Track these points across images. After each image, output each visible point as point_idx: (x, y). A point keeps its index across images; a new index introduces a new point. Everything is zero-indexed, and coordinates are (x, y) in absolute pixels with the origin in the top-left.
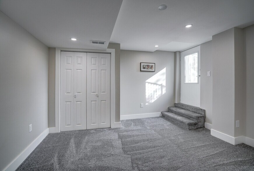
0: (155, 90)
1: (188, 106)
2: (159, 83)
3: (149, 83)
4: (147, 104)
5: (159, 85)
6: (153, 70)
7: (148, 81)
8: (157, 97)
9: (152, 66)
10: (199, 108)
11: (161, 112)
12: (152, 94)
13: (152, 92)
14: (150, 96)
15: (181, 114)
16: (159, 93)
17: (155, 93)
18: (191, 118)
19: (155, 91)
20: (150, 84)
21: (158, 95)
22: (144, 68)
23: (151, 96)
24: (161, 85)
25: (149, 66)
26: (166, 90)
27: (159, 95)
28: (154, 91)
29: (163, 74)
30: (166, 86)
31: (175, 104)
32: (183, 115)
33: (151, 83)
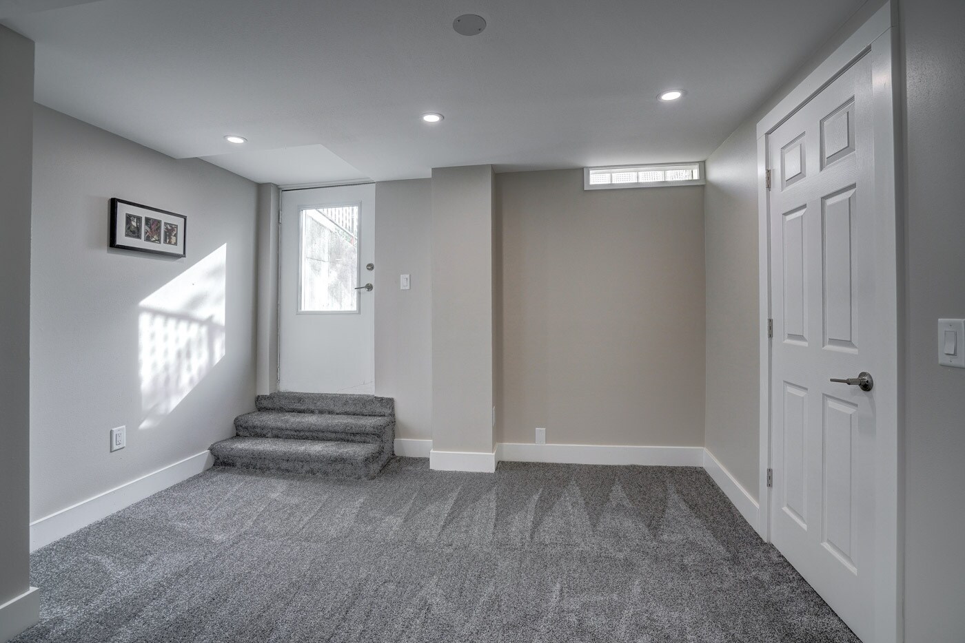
0: (182, 345)
1: (322, 397)
2: (202, 313)
3: (155, 313)
4: (145, 425)
5: (201, 323)
6: (178, 250)
7: (149, 301)
8: (191, 381)
9: (172, 230)
10: (368, 396)
11: (211, 449)
12: (172, 370)
13: (172, 358)
14: (162, 379)
15: (309, 431)
16: (198, 363)
17: (185, 364)
18: (358, 438)
19: (184, 355)
20: (159, 320)
21: (195, 372)
22: (134, 232)
23: (167, 380)
24: (208, 322)
25: (159, 228)
26: (228, 345)
27: (200, 370)
28: (179, 354)
29: (214, 273)
30: (228, 328)
31: (258, 399)
32: (321, 435)
33: (167, 315)
